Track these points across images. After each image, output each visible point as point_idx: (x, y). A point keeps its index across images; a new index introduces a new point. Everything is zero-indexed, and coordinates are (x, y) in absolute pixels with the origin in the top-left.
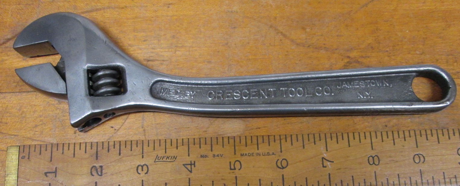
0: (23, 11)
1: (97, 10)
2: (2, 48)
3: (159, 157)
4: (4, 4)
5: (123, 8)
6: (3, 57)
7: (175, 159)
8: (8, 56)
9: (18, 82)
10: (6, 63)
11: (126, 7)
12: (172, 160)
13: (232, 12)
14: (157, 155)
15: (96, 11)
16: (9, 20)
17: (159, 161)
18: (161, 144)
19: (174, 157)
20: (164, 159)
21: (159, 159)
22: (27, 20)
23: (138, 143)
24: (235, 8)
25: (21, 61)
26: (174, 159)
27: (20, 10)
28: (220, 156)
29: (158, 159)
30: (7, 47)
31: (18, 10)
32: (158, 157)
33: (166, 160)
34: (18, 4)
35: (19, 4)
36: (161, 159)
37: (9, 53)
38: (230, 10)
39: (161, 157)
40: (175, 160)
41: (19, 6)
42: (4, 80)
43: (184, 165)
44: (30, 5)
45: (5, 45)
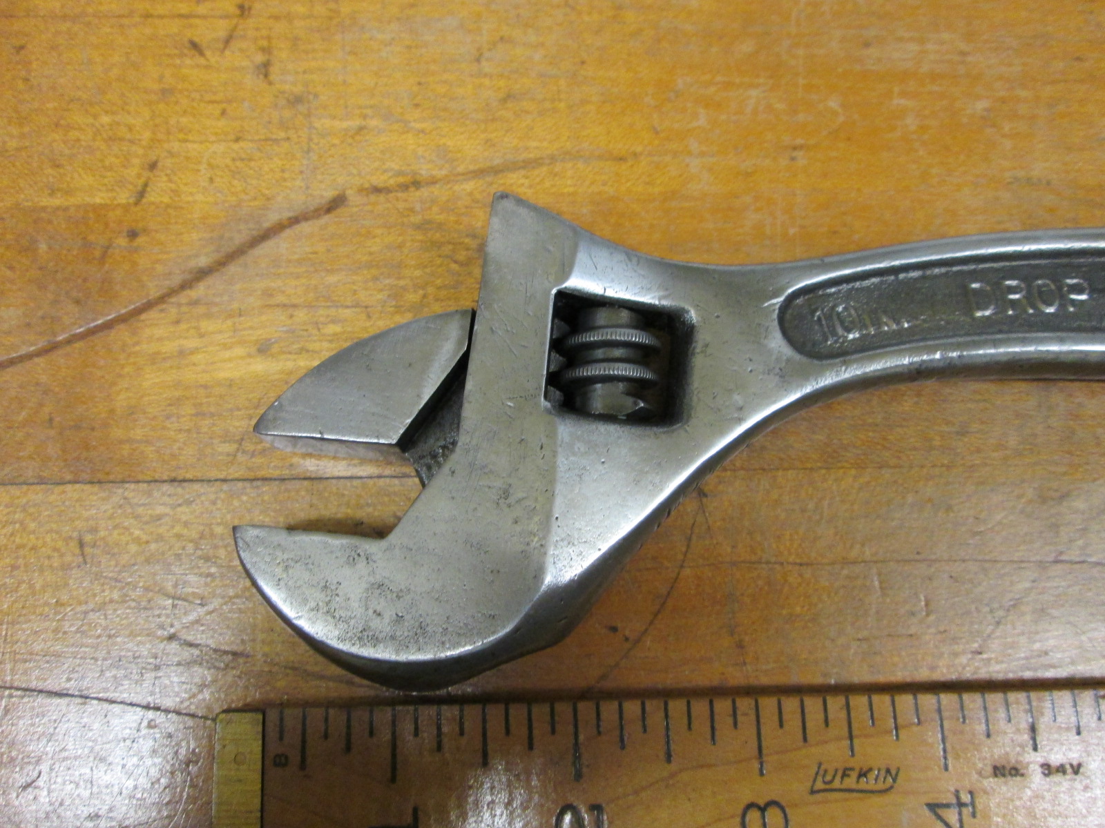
0: (252, 164)
1: (529, 164)
2: (179, 305)
3: (826, 771)
4: (181, 136)
5: (621, 159)
6: (182, 342)
7: (894, 780)
8: (202, 336)
9: (242, 439)
10: (194, 364)
11: (635, 155)
12: (880, 786)
13: (1029, 180)
14: (820, 765)
15: (523, 168)
16: (199, 197)
17: (827, 787)
18: (831, 716)
19: (888, 771)
20: (850, 782)
21: (828, 778)
22: (268, 199)
23: (739, 713)
24: (1039, 169)
25: (249, 356)
26: (890, 780)
27: (242, 160)
28: (1069, 770)
29: (825, 783)
30: (195, 303)
31: (234, 160)
32: (821, 772)
33: (854, 786)
34: (233, 137)
35: (237, 140)
36: (834, 777)
37: (205, 325)
38: (1021, 174)
39: (836, 771)
40: (892, 787)
41: (236, 146)
42: (189, 431)
43: (929, 805)
44: (276, 141)
45: (188, 292)
